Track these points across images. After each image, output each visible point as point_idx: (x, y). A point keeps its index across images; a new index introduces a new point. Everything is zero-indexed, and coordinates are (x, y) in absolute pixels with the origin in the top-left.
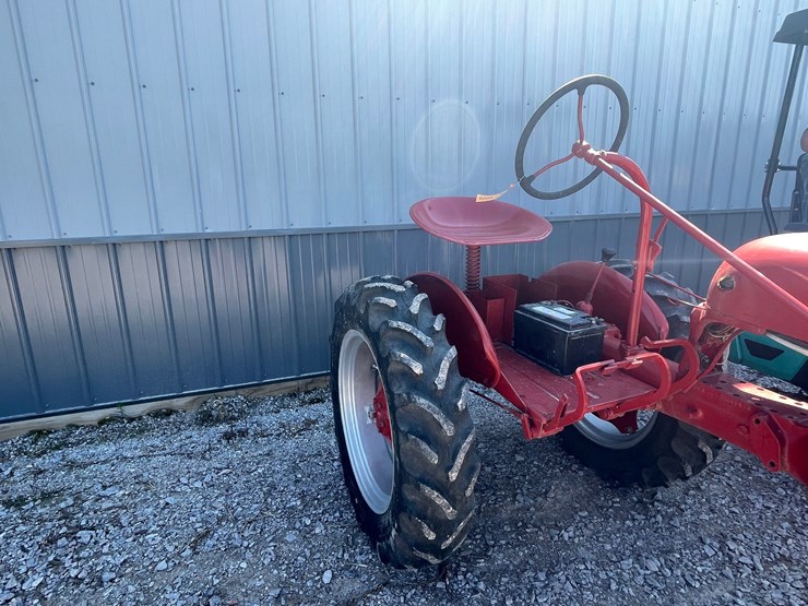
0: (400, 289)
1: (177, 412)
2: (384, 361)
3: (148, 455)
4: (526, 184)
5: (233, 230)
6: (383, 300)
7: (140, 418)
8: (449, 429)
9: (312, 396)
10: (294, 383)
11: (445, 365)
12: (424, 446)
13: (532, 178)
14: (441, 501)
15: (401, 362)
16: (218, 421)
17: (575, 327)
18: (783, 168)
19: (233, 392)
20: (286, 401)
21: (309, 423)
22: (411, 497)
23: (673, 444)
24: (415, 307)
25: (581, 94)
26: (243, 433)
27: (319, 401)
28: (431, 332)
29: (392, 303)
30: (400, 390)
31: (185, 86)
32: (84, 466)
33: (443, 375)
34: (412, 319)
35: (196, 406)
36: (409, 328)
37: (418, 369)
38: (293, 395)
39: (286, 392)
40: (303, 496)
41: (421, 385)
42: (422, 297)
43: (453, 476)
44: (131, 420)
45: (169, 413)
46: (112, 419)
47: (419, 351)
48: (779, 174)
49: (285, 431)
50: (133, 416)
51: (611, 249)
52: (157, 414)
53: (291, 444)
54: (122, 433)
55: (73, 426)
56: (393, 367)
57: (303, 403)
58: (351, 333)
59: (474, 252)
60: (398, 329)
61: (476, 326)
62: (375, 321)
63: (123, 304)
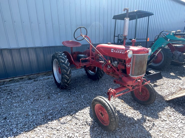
0: (61, 53)
1: (24, 78)
2: (59, 61)
3: (21, 84)
4: (76, 39)
5: (32, 47)
6: (58, 54)
7: (17, 80)
8: (67, 68)
9: (48, 75)
10: (45, 73)
11: (67, 61)
12: (64, 70)
13: (76, 38)
14: (67, 76)
15: (61, 61)
16: (32, 79)
17: (83, 56)
18: (116, 36)
19: (34, 75)
20: (44, 76)
21: (48, 78)
22: (63, 77)
23: (99, 72)
24: (63, 55)
25: (80, 29)
26: (37, 80)
27: (50, 75)
28: (65, 57)
29: (60, 54)
30: (61, 64)
31: (22, 22)
32: (9, 86)
33: (66, 62)
34: (62, 56)
35: (27, 77)
36: (62, 57)
37: (63, 61)
38: (45, 75)
39: (44, 74)
40: (49, 85)
41: (64, 63)
42: (64, 54)
43: (68, 73)
44: (15, 80)
45: (22, 79)
46: (12, 80)
47: (63, 59)
48: (115, 37)
49: (44, 79)
50: (15, 79)
51: (89, 47)
52: (20, 79)
53: (46, 81)
54: (14, 82)
55: (4, 82)
56: (60, 62)
57: (47, 76)
58: (55, 60)
59: (72, 48)
60: (60, 57)
61: (71, 57)
62: (58, 57)
63: (13, 59)
